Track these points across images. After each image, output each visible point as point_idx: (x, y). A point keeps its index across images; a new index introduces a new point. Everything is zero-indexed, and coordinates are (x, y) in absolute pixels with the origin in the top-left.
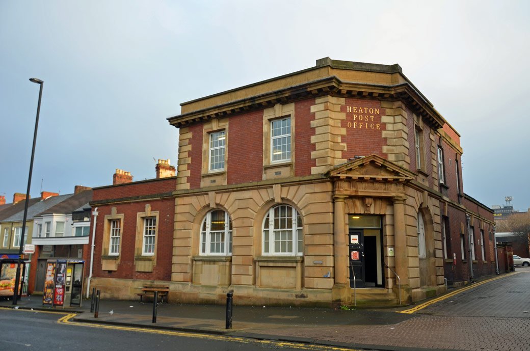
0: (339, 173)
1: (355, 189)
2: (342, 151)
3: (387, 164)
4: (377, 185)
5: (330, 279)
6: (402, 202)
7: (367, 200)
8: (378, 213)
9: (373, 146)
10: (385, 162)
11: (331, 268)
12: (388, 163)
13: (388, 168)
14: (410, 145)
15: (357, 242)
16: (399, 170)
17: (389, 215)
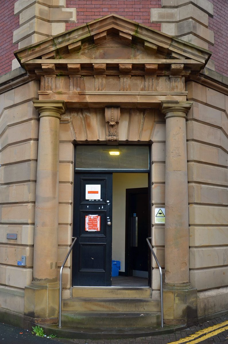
0: (40, 58)
1: (78, 90)
2: (66, 22)
3: (143, 35)
4: (126, 81)
5: (24, 270)
6: (181, 114)
7: (109, 114)
8: (136, 139)
9: (131, 10)
10: (139, 30)
11: (28, 248)
12: (145, 32)
13: (146, 44)
14: (216, 7)
15: (98, 197)
16: (171, 45)
17: (159, 142)
